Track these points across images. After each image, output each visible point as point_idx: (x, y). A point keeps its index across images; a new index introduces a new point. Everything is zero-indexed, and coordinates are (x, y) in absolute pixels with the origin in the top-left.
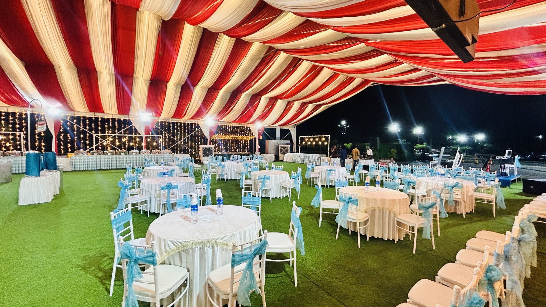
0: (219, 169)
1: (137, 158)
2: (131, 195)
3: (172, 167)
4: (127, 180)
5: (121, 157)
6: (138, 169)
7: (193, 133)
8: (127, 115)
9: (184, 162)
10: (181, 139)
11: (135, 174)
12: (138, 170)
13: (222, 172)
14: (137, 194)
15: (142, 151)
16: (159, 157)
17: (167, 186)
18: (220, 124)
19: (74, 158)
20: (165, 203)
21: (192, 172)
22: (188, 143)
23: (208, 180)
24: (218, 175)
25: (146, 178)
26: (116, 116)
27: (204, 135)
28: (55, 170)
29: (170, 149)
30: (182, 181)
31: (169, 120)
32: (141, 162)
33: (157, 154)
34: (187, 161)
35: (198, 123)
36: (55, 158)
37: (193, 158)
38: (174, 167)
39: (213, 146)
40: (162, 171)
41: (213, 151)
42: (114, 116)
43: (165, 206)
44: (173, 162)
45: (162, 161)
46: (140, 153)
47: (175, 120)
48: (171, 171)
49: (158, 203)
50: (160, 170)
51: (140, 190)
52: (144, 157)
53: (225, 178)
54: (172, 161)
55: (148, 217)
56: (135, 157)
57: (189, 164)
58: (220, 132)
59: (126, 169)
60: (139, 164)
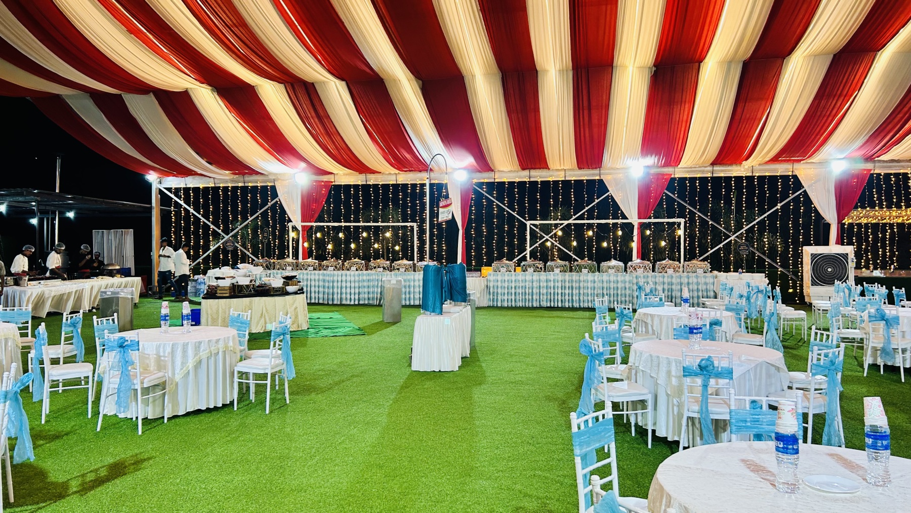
0: (874, 330)
1: (618, 282)
2: (610, 380)
3: (713, 313)
4: (600, 340)
5: (581, 278)
6: (622, 312)
7: (779, 206)
8: (596, 168)
9: (748, 298)
10: (739, 227)
11: (615, 326)
12: (622, 315)
13: (888, 341)
14: (622, 380)
15: (630, 263)
16: (674, 281)
17: (699, 366)
18: (877, 171)
19: (492, 278)
20: (695, 415)
21: (774, 332)
22: (760, 240)
23: (832, 363)
24: (869, 352)
25: (644, 340)
26: (571, 173)
27: (816, 211)
28: (463, 303)
29: (703, 260)
30: (743, 358)
31: (703, 172)
32: (628, 292)
33: (670, 271)
34: (760, 295)
35: (796, 173)
36: (465, 277)
37: (778, 289)
38: (718, 313)
39: (849, 250)
40: (687, 323)
41: (851, 265)
42: (568, 173)
43: (693, 424)
44: (716, 297)
45: (686, 295)
46: (626, 268)
47: (722, 171)
48: (711, 324)
49: (675, 413)
50: (679, 319)
51: (630, 369)
52: (635, 281)
53: (898, 362)
54: (712, 294)
55: (650, 446)
56: (615, 278)
57: (765, 307)
58: (879, 198)
59: (593, 310)
60: (623, 299)
